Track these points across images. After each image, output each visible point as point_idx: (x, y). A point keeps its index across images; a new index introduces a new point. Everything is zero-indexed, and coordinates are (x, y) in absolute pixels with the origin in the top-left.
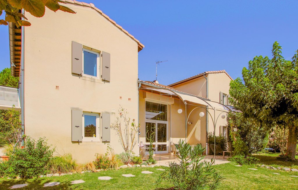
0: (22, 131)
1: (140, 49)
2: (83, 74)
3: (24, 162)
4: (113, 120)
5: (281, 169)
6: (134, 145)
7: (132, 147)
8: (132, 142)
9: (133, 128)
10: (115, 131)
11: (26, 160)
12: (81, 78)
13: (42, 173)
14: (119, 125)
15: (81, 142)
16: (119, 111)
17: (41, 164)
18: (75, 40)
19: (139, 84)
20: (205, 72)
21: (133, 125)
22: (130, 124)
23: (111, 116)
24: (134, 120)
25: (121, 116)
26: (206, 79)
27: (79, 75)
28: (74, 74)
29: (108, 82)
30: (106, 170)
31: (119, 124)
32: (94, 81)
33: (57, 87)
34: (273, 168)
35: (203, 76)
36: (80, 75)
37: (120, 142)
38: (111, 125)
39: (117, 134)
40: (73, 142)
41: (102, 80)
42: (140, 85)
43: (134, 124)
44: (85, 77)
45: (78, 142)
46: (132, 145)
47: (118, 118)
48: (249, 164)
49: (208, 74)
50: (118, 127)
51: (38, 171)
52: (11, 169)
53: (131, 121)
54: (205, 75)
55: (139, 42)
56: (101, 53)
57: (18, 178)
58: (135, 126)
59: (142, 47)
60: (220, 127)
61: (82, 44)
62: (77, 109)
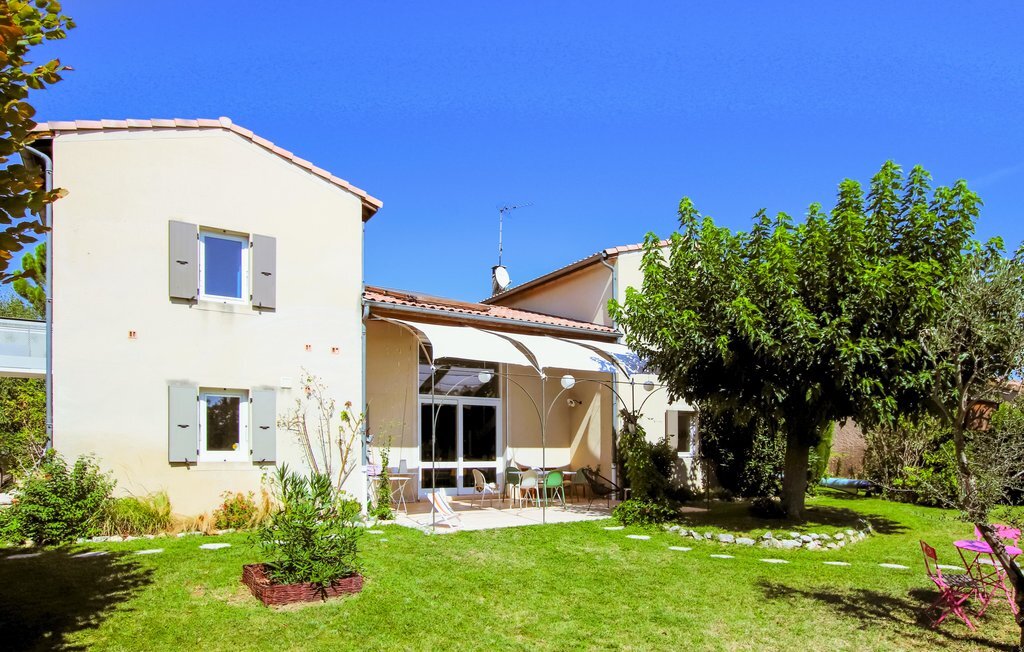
0: (48, 439)
1: (368, 213)
2: (203, 296)
3: (41, 509)
4: (284, 407)
5: (712, 538)
6: (347, 469)
7: (343, 475)
8: (345, 462)
9: (345, 424)
10: (291, 434)
11: (46, 505)
12: (194, 306)
13: (83, 532)
14: (301, 420)
15: (194, 463)
16: (302, 382)
17: (79, 514)
18: (177, 217)
19: (363, 306)
20: (605, 252)
21: (346, 417)
22: (337, 416)
23: (279, 395)
24: (348, 404)
25: (310, 394)
26: (612, 270)
27: (188, 300)
28: (175, 299)
29: (272, 309)
30: (239, 531)
31: (301, 415)
32: (229, 310)
33: (132, 334)
34: (694, 534)
35: (599, 261)
36: (191, 301)
37: (306, 462)
38: (278, 419)
39: (297, 441)
40: (174, 464)
41: (254, 306)
42: (367, 310)
43: (349, 416)
44: (205, 303)
45: (187, 464)
46: (343, 469)
47: (299, 402)
48: (642, 525)
49: (617, 254)
50: (299, 424)
51: (73, 528)
52: (15, 525)
53: (340, 408)
54: (605, 259)
55: (363, 193)
56: (251, 240)
57: (29, 543)
58: (352, 421)
59: (376, 207)
60: (666, 414)
61: (195, 226)
62: (184, 383)
